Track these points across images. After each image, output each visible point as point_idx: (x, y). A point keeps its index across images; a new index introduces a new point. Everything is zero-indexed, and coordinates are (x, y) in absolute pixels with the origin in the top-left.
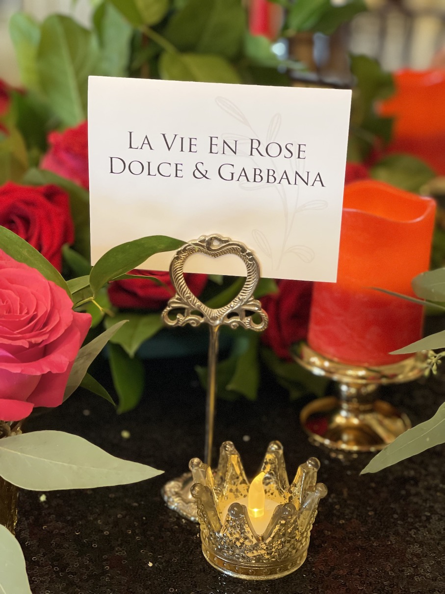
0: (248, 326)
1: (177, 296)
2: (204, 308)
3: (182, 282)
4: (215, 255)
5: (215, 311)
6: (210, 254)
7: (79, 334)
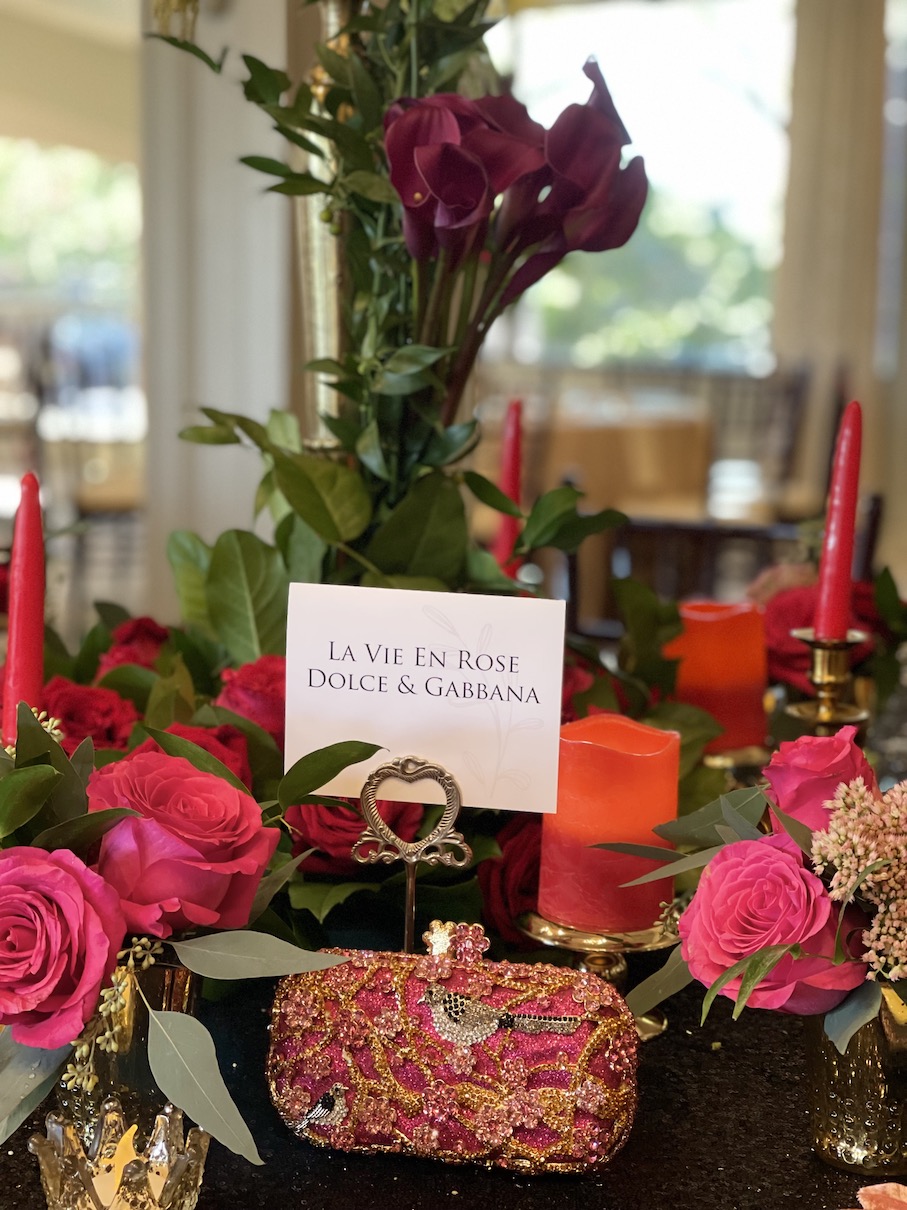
0: (449, 863)
1: (369, 828)
2: (399, 842)
3: (375, 811)
4: (410, 781)
5: (411, 845)
6: (403, 779)
7: (268, 841)
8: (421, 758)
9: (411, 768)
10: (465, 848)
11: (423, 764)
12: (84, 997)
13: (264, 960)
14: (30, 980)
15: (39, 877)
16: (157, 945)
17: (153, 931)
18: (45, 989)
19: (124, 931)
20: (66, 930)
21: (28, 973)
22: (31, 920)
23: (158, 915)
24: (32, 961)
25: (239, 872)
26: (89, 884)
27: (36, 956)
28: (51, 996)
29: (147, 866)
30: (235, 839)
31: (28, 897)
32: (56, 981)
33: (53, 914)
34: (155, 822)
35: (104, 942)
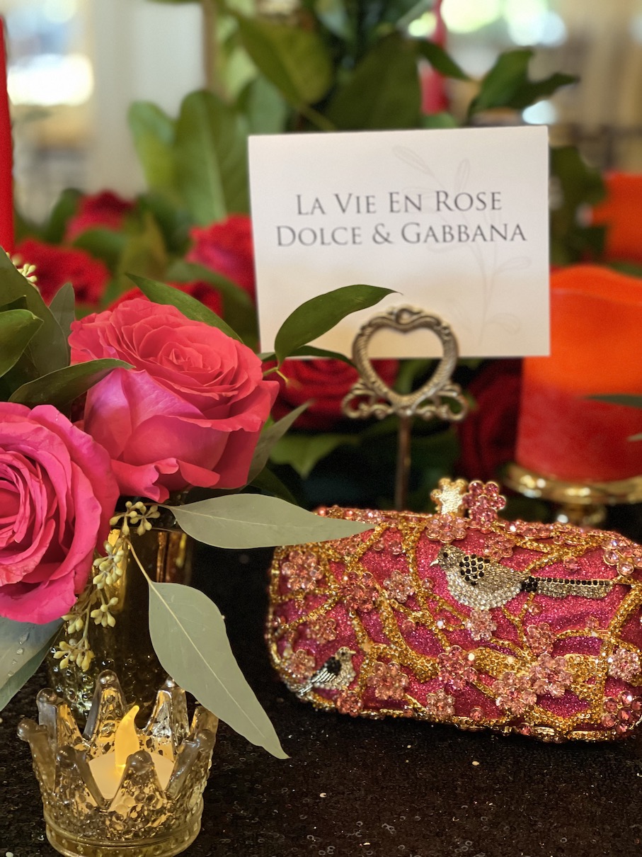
0: (444, 416)
1: (361, 381)
2: (392, 395)
4: (405, 332)
5: (407, 398)
6: (397, 329)
7: (269, 395)
8: (416, 306)
9: (406, 318)
10: (462, 400)
11: (418, 313)
12: (75, 567)
13: (275, 527)
14: (14, 549)
15: (21, 436)
16: (153, 509)
17: (148, 495)
18: (31, 560)
19: (117, 494)
20: (52, 493)
21: (11, 541)
22: (12, 483)
23: (155, 477)
24: (15, 527)
25: (242, 429)
26: (76, 442)
27: (20, 522)
28: (37, 568)
29: (139, 424)
30: (235, 393)
31: (8, 457)
32: (43, 551)
33: (38, 477)
34: (147, 374)
35: (95, 507)
